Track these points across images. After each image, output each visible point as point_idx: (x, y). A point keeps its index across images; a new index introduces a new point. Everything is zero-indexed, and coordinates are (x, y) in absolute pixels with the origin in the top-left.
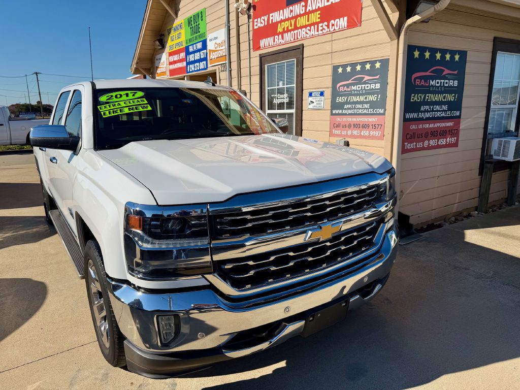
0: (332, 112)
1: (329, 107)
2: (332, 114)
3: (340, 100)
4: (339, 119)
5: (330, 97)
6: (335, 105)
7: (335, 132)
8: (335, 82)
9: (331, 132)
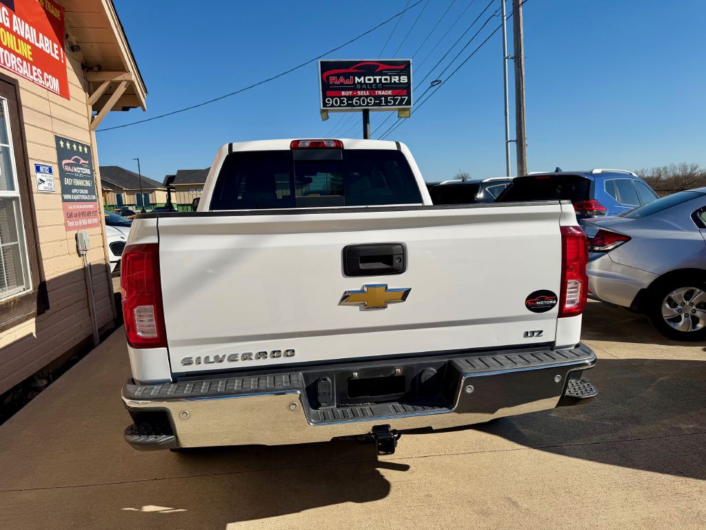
0: (63, 197)
1: (59, 190)
2: (64, 200)
3: (68, 182)
4: (71, 207)
5: (58, 177)
6: (66, 189)
7: (71, 224)
8: (60, 158)
9: (66, 224)
